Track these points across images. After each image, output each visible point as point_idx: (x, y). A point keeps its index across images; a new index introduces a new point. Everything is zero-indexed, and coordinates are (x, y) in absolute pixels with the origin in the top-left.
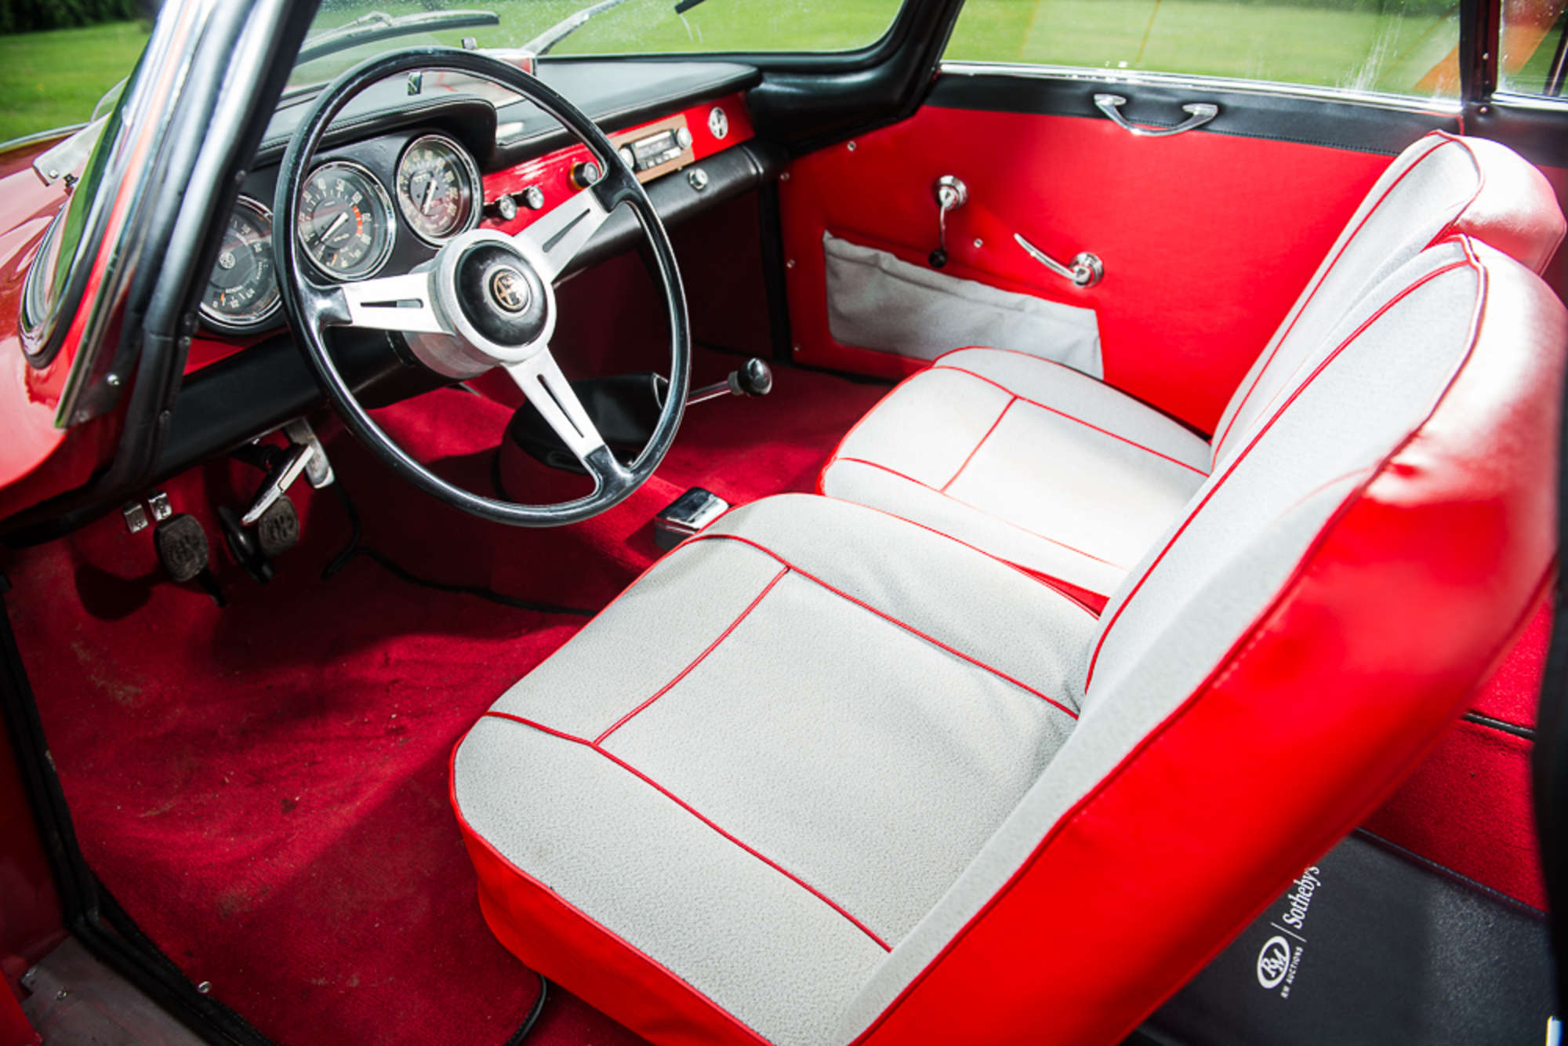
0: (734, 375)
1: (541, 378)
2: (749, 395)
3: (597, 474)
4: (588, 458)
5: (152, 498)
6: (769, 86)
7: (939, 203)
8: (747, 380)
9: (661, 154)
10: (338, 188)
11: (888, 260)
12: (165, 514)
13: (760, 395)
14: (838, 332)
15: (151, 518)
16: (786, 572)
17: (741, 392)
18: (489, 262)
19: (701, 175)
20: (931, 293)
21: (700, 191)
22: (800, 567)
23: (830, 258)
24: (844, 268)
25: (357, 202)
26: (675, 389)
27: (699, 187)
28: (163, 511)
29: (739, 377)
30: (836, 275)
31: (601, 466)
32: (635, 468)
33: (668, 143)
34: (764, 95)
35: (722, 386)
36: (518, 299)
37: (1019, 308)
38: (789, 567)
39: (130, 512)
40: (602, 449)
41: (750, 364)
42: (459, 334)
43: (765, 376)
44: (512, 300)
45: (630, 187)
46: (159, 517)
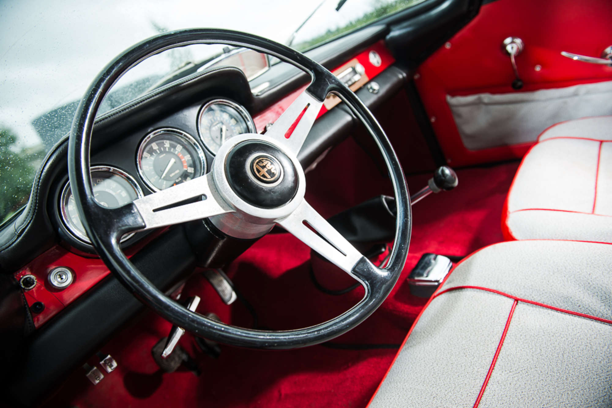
0: (431, 181)
1: (305, 223)
2: (444, 190)
3: (363, 281)
4: (354, 270)
5: (101, 361)
6: (395, 33)
7: (508, 54)
8: (441, 181)
9: (350, 80)
10: (165, 146)
11: (486, 97)
12: (113, 368)
13: (453, 188)
14: (469, 145)
15: (105, 372)
16: (517, 304)
17: (439, 190)
18: (247, 154)
19: (375, 85)
20: (518, 106)
21: (377, 93)
22: (526, 298)
23: (454, 109)
24: (463, 111)
25: (179, 151)
26: (401, 201)
27: (375, 92)
28: (111, 366)
29: (436, 181)
30: (459, 116)
31: (365, 275)
32: (390, 267)
33: (352, 74)
34: (393, 39)
35: (426, 190)
36: (274, 173)
37: (575, 94)
38: (517, 300)
39: (90, 373)
40: (362, 261)
41: (440, 171)
42: (238, 210)
43: (452, 175)
44: (269, 175)
45: (332, 83)
46: (109, 370)
